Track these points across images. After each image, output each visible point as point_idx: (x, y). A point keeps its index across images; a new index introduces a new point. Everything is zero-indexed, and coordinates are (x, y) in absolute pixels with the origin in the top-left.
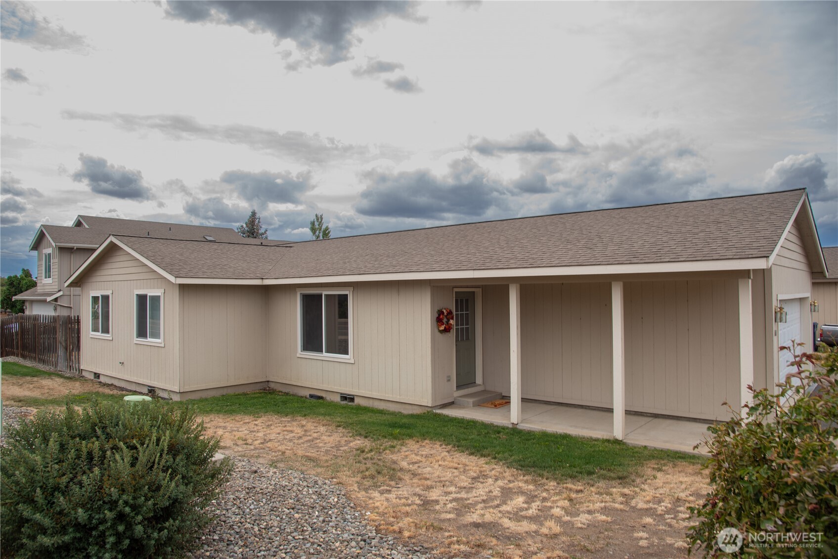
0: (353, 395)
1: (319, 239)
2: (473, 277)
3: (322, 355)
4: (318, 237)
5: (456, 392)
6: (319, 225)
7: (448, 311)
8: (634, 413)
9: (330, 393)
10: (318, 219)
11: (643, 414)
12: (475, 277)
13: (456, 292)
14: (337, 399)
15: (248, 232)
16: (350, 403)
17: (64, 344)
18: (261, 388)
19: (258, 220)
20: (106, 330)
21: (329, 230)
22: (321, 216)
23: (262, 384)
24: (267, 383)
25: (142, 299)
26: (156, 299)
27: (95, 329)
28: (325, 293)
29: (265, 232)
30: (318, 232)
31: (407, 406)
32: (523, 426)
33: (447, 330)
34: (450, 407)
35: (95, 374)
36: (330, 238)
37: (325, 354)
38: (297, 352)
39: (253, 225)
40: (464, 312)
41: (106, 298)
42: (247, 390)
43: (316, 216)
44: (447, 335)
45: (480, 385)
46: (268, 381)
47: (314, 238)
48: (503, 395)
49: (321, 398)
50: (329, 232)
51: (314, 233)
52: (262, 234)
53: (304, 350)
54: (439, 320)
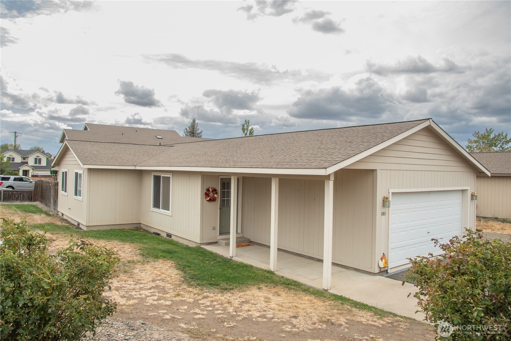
0: (171, 234)
1: (246, 136)
2: (210, 171)
3: (159, 210)
4: (246, 134)
5: (219, 236)
6: (247, 127)
7: (213, 189)
8: (309, 257)
9: (163, 232)
10: (246, 123)
11: (313, 258)
12: (211, 171)
13: (221, 178)
14: (165, 235)
15: (190, 132)
16: (170, 238)
17: (53, 197)
18: (136, 227)
19: (197, 124)
20: (66, 191)
21: (253, 130)
22: (248, 121)
23: (136, 225)
24: (139, 224)
25: (77, 174)
26: (80, 175)
27: (63, 190)
28: (162, 175)
29: (201, 133)
30: (246, 131)
31: (191, 243)
32: (235, 259)
33: (213, 200)
34: (212, 245)
35: (62, 213)
36: (253, 135)
37: (161, 210)
38: (151, 208)
39: (193, 128)
40: (226, 190)
41: (66, 172)
42: (126, 227)
43: (246, 121)
44: (212, 203)
45: (239, 233)
46: (140, 223)
47: (244, 136)
48: (251, 240)
49: (159, 234)
50: (253, 132)
51: (244, 132)
52: (199, 134)
53: (154, 207)
54: (207, 195)
